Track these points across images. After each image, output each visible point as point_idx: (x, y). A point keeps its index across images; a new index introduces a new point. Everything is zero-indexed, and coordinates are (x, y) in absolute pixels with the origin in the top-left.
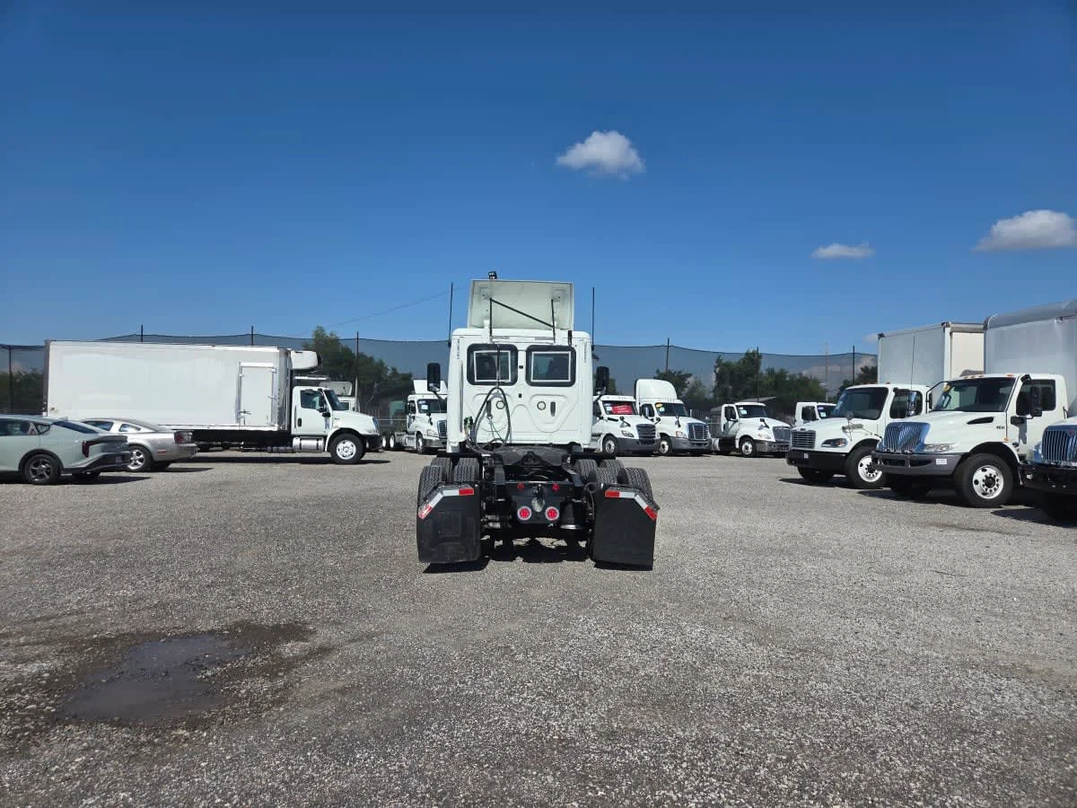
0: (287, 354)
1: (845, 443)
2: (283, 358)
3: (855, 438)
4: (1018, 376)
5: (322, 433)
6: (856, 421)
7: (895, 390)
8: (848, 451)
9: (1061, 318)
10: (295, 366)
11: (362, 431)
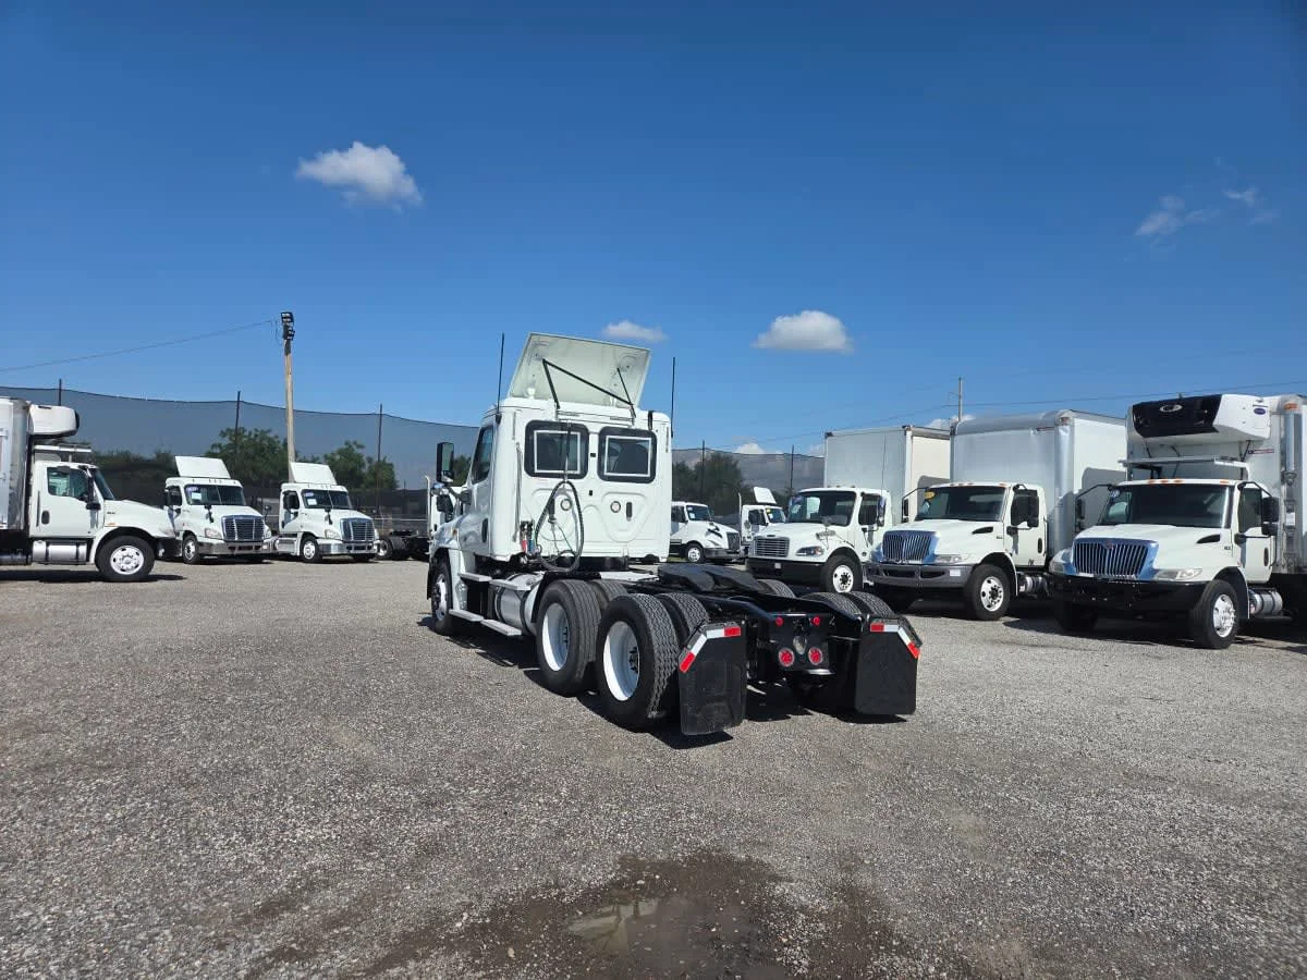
0: (26, 408)
1: (822, 551)
2: (20, 416)
3: (830, 546)
4: (1009, 485)
5: (84, 534)
6: (832, 528)
7: (863, 494)
8: (824, 561)
9: (1038, 429)
10: (38, 429)
11: (155, 533)
